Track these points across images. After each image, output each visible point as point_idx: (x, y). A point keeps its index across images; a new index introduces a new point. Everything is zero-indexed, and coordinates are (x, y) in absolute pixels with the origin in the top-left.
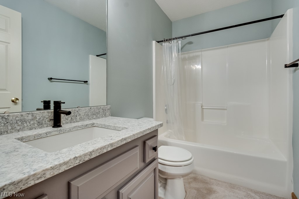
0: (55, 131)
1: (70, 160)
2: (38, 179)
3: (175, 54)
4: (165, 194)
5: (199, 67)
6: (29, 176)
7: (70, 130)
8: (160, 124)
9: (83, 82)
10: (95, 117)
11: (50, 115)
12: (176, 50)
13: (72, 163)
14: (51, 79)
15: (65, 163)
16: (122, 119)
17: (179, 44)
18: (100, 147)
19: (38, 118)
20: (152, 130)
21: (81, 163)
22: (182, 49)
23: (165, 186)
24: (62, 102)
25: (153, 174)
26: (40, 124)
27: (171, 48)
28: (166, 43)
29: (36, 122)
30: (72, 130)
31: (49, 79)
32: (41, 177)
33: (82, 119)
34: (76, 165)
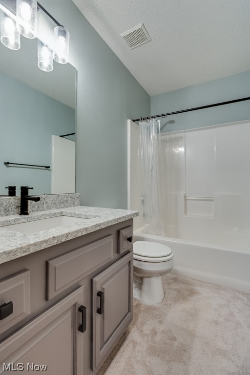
0: (23, 218)
1: (49, 239)
2: (24, 252)
3: (153, 135)
4: (140, 295)
5: (182, 150)
6: (17, 248)
7: (38, 219)
8: (136, 213)
9: (44, 168)
10: (62, 205)
11: (16, 201)
12: (155, 130)
13: (51, 242)
14: (8, 163)
15: (45, 241)
16: (93, 208)
17: (158, 123)
18: (75, 230)
19: (5, 204)
20: (127, 219)
21: (58, 243)
22: (161, 129)
23: (140, 286)
24: (29, 187)
25: (127, 267)
26: (7, 212)
27: (148, 128)
28: (143, 122)
29: (2, 209)
30: (40, 218)
31: (5, 163)
32: (26, 251)
33: (49, 208)
34: (54, 244)
